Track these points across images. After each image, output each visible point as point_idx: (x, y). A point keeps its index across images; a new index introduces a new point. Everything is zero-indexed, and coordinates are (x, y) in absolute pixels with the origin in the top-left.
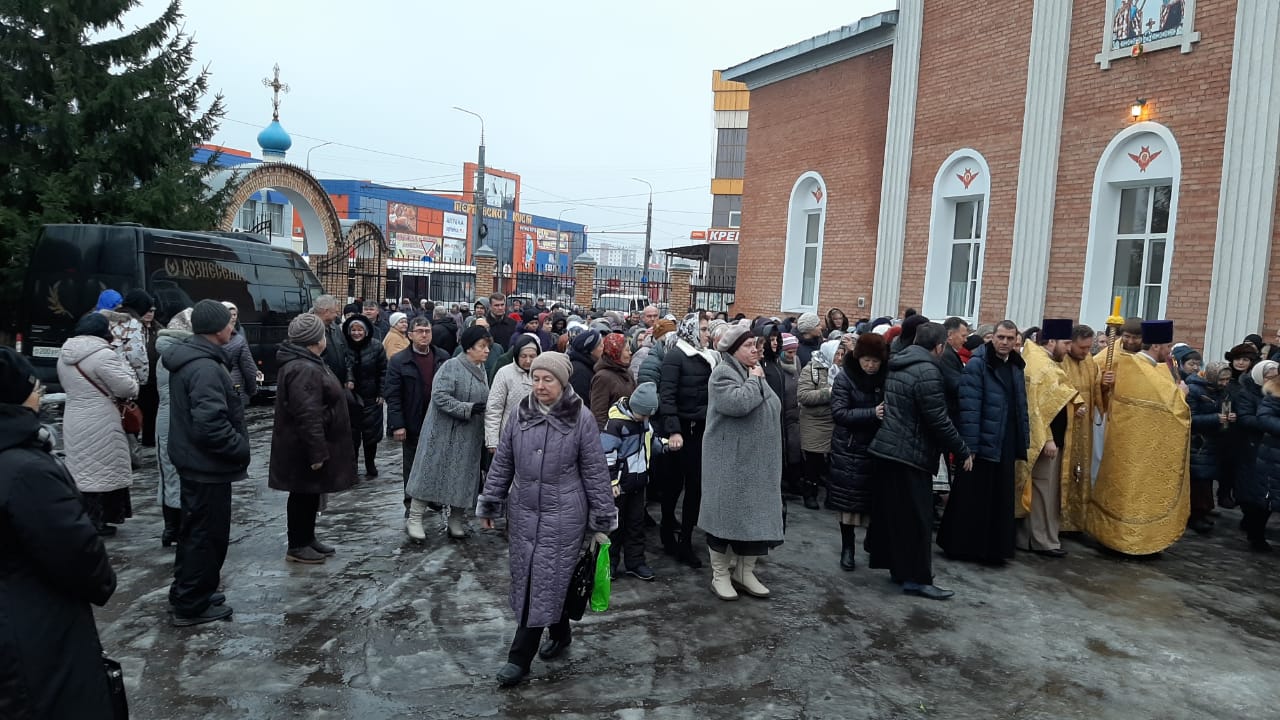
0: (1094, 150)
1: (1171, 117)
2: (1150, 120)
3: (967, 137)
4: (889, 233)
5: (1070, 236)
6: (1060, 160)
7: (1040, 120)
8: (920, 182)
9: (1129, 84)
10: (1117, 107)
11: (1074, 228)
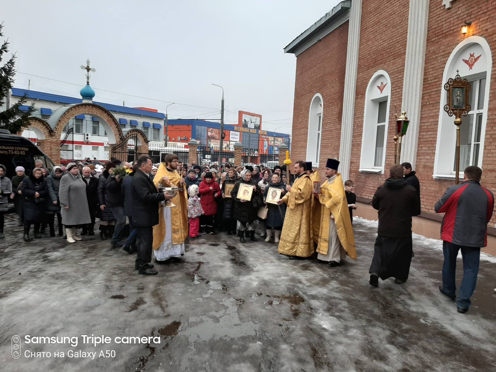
0: (442, 60)
1: (487, 30)
2: (473, 35)
3: (381, 63)
4: (346, 122)
5: (430, 115)
6: (425, 69)
7: (414, 46)
8: (360, 93)
9: (462, 14)
10: (455, 31)
11: (432, 110)
